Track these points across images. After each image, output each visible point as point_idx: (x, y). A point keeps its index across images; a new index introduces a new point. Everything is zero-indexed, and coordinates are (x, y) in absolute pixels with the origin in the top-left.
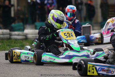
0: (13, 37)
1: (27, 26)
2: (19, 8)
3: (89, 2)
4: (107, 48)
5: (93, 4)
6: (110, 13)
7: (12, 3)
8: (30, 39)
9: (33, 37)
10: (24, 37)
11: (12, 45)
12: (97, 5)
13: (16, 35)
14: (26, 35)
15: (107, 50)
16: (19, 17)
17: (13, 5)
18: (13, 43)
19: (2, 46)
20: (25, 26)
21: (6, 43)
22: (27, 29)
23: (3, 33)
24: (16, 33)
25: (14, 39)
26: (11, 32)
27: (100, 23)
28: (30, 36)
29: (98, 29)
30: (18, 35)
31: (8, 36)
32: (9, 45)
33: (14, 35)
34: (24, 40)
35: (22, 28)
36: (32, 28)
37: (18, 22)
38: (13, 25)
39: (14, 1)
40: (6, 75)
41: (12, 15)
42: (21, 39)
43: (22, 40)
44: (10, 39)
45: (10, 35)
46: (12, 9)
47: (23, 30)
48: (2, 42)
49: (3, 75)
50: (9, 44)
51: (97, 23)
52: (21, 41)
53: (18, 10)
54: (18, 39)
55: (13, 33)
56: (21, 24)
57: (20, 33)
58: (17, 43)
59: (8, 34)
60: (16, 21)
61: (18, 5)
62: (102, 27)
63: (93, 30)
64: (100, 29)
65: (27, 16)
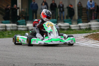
0: (19, 29)
1: (28, 22)
3: (70, 6)
4: (83, 36)
5: (73, 7)
7: (18, 6)
10: (26, 29)
12: (75, 8)
13: (21, 27)
14: (28, 28)
15: (83, 37)
16: (22, 16)
17: (19, 8)
19: (12, 35)
20: (27, 22)
21: (15, 33)
22: (28, 24)
23: (12, 26)
24: (21, 26)
25: (20, 30)
26: (18, 26)
27: (77, 20)
30: (23, 27)
31: (16, 28)
33: (20, 28)
34: (27, 31)
35: (25, 23)
37: (22, 19)
38: (19, 21)
39: (19, 5)
40: (16, 53)
41: (18, 14)
42: (24, 30)
43: (25, 30)
44: (17, 30)
45: (17, 27)
46: (18, 10)
47: (26, 25)
48: (12, 32)
49: (14, 53)
50: (17, 33)
51: (75, 20)
52: (25, 31)
53: (22, 11)
54: (23, 30)
55: (19, 26)
56: (24, 20)
57: (24, 26)
58: (21, 33)
59: (16, 27)
60: (21, 19)
61: (22, 8)
62: (78, 22)
63: (72, 24)
64: (78, 24)
65: (28, 15)
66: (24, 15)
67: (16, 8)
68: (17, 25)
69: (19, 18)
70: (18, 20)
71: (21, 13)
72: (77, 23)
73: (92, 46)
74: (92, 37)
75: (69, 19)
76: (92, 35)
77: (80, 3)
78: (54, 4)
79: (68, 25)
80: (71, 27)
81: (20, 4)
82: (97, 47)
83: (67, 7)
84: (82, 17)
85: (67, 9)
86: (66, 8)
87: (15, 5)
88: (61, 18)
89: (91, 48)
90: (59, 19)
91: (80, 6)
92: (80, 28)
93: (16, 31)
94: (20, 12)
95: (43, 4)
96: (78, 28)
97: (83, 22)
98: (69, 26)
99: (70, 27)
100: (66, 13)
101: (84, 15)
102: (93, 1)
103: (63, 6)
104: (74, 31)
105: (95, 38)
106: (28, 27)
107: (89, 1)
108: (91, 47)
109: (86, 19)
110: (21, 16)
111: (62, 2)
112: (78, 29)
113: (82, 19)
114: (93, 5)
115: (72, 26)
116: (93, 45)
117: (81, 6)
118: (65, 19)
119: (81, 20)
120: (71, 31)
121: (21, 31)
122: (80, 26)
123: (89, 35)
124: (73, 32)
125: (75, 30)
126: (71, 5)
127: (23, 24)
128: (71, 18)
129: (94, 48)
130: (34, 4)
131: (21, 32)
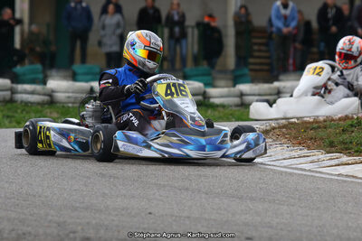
0: (19, 97)
1: (54, 72)
2: (34, 28)
3: (206, 19)
6: (256, 48)
7: (18, 15)
8: (60, 103)
9: (69, 97)
10: (46, 98)
11: (16, 115)
12: (225, 27)
13: (26, 92)
14: (51, 94)
16: (32, 50)
17: (20, 22)
18: (19, 111)
20: (49, 73)
21: (2, 111)
22: (54, 79)
24: (28, 87)
25: (22, 102)
26: (14, 86)
27: (233, 71)
28: (60, 96)
29: (227, 87)
30: (33, 93)
31: (9, 93)
32: (8, 117)
33: (21, 93)
34: (46, 106)
35: (41, 76)
36: (65, 78)
37: (31, 63)
38: (18, 69)
39: (22, 11)
41: (17, 45)
42: (38, 104)
43: (42, 104)
44: (12, 101)
45: (13, 91)
46: (17, 30)
47: (45, 83)
50: (10, 114)
51: (224, 71)
52: (39, 107)
53: (31, 33)
54: (32, 103)
55: (20, 87)
56: (39, 66)
57: (38, 87)
58: (27, 112)
59: (6, 90)
60: (27, 61)
61: (31, 22)
62: (236, 80)
63: (214, 86)
64: (234, 86)
65: (53, 48)
66: (38, 49)
67: (12, 22)
68: (13, 82)
69: (20, 57)
70: (15, 66)
71: (29, 40)
72: (230, 83)
73: (285, 167)
74: (284, 135)
75: (204, 66)
76: (284, 126)
77: (243, 11)
78: (151, 11)
79: (200, 88)
80: (209, 98)
81: (26, 6)
82: (301, 169)
83: (199, 25)
84: (251, 60)
85: (196, 32)
86: (193, 27)
87: (8, 11)
88: (173, 62)
89: (281, 173)
90: (166, 65)
91: (243, 19)
92: (242, 99)
93: (9, 105)
94: (26, 36)
95: (111, 8)
96: (237, 100)
97: (253, 81)
98: (202, 91)
99: (204, 94)
100: (192, 44)
101: (256, 54)
102: (291, 4)
103: (183, 17)
104: (221, 109)
105: (296, 138)
106: (53, 91)
107: (279, 3)
108: (282, 169)
109: (266, 67)
110: (27, 51)
111: (178, 5)
112: (237, 106)
113: (251, 70)
114: (293, 19)
115: (212, 91)
116: (286, 163)
117: (249, 22)
118: (189, 68)
119: (246, 71)
120: (209, 112)
121: (26, 104)
122: (242, 95)
123: (274, 128)
124: (216, 113)
125: (223, 106)
126: (211, 16)
127: (33, 82)
128: (212, 65)
129: (291, 174)
130: (79, 7)
131: (27, 109)
